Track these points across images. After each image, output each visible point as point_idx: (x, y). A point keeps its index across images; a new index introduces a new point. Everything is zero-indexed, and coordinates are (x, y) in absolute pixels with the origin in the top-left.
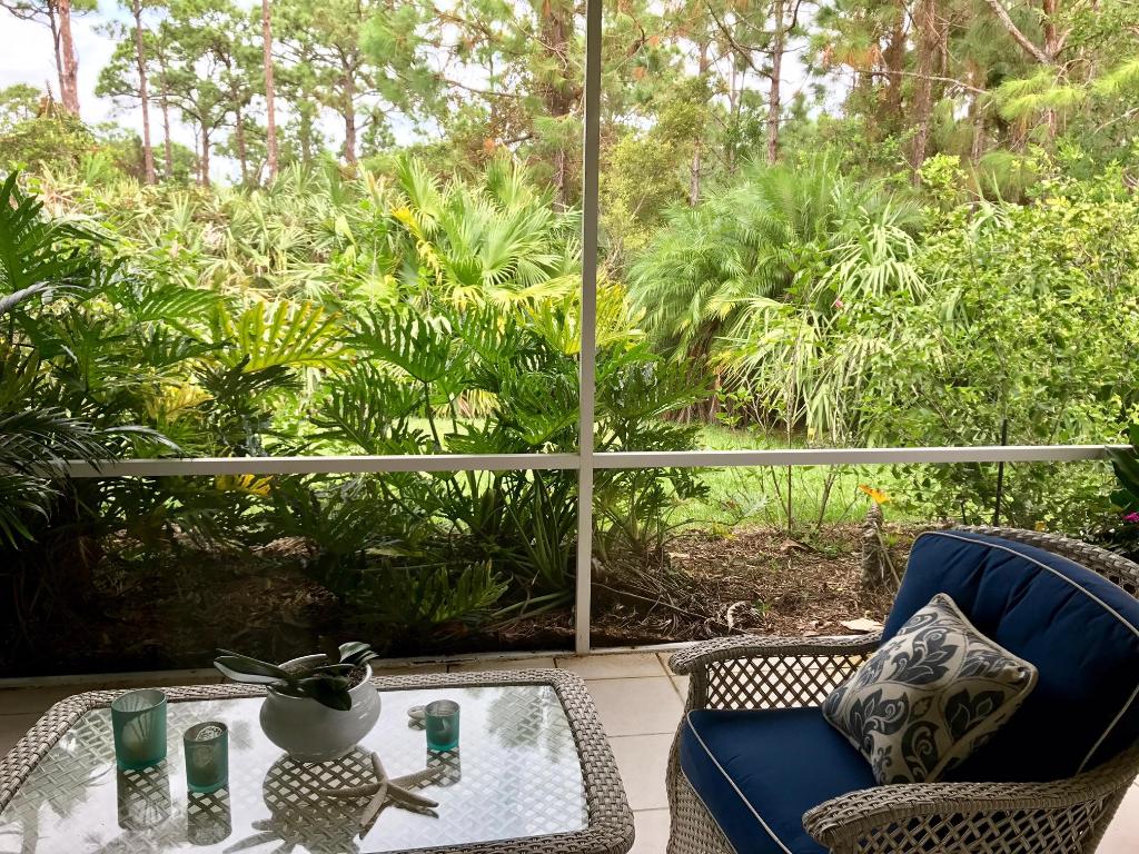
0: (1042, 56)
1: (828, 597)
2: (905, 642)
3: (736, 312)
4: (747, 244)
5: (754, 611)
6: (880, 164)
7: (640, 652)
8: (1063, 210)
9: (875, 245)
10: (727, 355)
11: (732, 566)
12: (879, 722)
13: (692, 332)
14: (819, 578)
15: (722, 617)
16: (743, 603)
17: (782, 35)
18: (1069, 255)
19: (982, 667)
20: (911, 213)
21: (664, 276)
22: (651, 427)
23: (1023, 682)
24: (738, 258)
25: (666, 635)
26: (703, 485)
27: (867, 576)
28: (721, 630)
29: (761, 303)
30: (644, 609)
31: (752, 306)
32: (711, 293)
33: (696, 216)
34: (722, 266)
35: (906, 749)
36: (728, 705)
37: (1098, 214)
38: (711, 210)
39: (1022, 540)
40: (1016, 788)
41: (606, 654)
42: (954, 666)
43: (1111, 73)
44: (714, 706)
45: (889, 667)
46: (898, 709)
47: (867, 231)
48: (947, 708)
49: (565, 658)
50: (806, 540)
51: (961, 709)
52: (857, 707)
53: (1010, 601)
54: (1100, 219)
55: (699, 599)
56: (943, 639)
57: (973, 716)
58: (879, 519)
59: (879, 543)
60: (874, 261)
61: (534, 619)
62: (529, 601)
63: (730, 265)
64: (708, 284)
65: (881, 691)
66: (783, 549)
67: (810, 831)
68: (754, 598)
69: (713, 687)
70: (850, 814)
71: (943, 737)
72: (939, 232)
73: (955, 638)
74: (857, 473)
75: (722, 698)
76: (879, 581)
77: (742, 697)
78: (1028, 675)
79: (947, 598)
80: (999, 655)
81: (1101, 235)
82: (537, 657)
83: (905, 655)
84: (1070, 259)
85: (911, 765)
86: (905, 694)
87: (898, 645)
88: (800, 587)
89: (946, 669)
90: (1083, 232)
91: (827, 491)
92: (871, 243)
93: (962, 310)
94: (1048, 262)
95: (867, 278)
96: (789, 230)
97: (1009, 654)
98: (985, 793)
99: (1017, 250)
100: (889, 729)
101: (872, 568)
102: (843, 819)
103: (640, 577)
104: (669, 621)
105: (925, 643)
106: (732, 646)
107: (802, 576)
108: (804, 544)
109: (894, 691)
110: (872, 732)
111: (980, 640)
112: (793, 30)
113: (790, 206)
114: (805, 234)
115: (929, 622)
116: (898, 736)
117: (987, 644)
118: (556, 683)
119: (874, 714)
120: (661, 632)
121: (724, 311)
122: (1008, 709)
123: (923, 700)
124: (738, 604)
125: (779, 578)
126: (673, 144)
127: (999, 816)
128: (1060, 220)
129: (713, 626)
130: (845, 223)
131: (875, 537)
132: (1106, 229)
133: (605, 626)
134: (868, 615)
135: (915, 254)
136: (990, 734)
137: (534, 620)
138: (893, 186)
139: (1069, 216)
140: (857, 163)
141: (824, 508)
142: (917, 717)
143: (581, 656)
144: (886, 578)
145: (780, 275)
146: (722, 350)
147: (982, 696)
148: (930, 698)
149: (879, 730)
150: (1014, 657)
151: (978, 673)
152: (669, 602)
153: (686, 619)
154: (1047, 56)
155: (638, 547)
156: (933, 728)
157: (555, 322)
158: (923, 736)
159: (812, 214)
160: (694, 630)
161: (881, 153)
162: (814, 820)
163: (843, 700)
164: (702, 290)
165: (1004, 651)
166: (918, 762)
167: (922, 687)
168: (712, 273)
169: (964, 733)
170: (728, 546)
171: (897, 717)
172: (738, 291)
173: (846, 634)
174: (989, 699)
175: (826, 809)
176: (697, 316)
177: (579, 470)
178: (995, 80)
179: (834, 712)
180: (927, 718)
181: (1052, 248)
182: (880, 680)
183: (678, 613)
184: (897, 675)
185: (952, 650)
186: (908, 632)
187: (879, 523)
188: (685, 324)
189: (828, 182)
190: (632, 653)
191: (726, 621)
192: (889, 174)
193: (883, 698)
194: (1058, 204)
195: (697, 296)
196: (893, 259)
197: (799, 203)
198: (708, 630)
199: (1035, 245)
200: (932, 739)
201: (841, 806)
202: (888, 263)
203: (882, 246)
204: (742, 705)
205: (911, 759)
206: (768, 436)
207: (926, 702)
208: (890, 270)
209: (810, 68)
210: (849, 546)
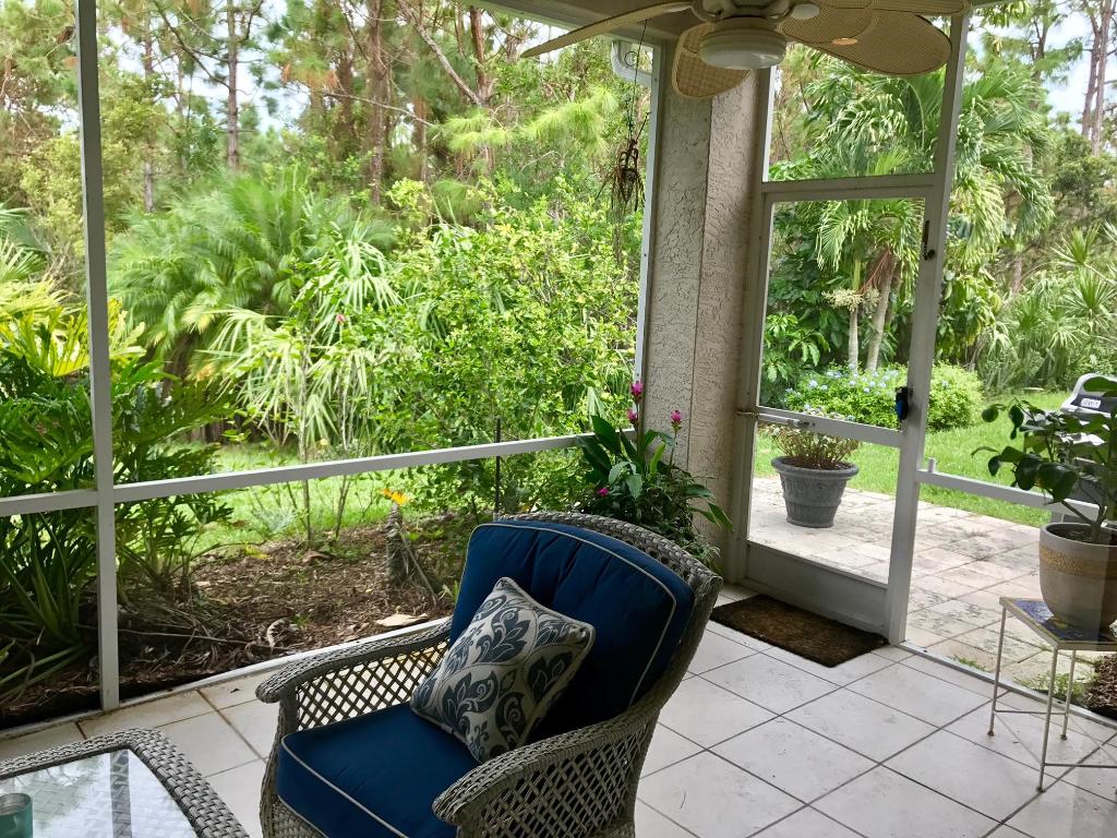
0: (477, 100)
1: (359, 600)
2: (482, 626)
3: (216, 324)
4: (222, 254)
5: (293, 627)
6: (343, 182)
7: (179, 693)
8: (509, 236)
9: (350, 259)
10: (209, 368)
11: (257, 586)
12: (473, 703)
13: (167, 345)
14: (346, 583)
15: (263, 639)
16: (281, 621)
17: (235, 45)
18: (517, 274)
19: (553, 635)
20: (378, 231)
21: (129, 286)
22: (161, 451)
23: (585, 640)
24: (213, 269)
25: (205, 669)
26: (226, 507)
27: (392, 573)
28: (264, 653)
29: (241, 315)
30: (177, 646)
31: (232, 319)
32: (186, 304)
33: (163, 224)
34: (196, 276)
35: (500, 721)
36: (318, 722)
37: (536, 241)
38: (179, 218)
39: (557, 521)
40: (591, 730)
41: (140, 703)
42: (530, 638)
43: (534, 120)
44: (305, 726)
45: (474, 652)
46: (488, 687)
47: (341, 246)
48: (529, 677)
49: (89, 718)
50: (326, 548)
51: (539, 674)
52: (450, 694)
53: (561, 573)
54: (536, 244)
55: (235, 625)
56: (516, 617)
57: (550, 679)
58: (399, 519)
59: (401, 541)
60: (351, 276)
61: (42, 683)
62: (35, 664)
63: (203, 276)
64: (182, 295)
65: (470, 674)
66: (305, 560)
67: (443, 816)
68: (290, 614)
69: (303, 707)
70: (475, 790)
71: (527, 703)
72: (409, 251)
73: (525, 614)
74: (372, 479)
75: (312, 717)
76: (404, 577)
77: (332, 711)
78: (588, 633)
79: (509, 580)
80: (563, 623)
81: (538, 258)
82: (55, 726)
83: (487, 637)
84: (517, 278)
85: (505, 734)
86: (492, 673)
87: (478, 630)
88: (330, 596)
89: (524, 643)
90: (527, 256)
91: (343, 498)
92: (347, 258)
93: (434, 321)
94: (502, 280)
95: (346, 292)
96: (264, 243)
97: (569, 619)
98: (572, 740)
99: (476, 269)
100: (482, 708)
101: (397, 565)
102: (470, 797)
103: (168, 613)
104: (207, 654)
105: (502, 623)
106: (320, 663)
107: (330, 584)
108: (325, 553)
109: (481, 672)
110: (466, 714)
111: (544, 613)
112: (246, 42)
113: (262, 217)
114: (281, 246)
115: (501, 605)
116: (491, 711)
117: (550, 614)
118: (133, 744)
119: (466, 697)
120: (200, 666)
121: (203, 324)
122: (575, 666)
123: (509, 674)
124: (276, 623)
125: (307, 590)
126: (125, 145)
127: (580, 757)
128: (507, 244)
129: (255, 649)
130: (319, 237)
131: (398, 536)
132: (542, 254)
133: (134, 674)
134: (400, 610)
135: (387, 270)
136: (562, 691)
137: (43, 685)
138: (357, 205)
139: (513, 242)
140: (322, 179)
141: (340, 516)
142: (506, 690)
143: (111, 712)
144: (410, 573)
145: (257, 287)
146: (201, 364)
147: (556, 659)
148: (515, 671)
149: (473, 710)
150: (575, 621)
151: (550, 641)
152: (204, 634)
153: (225, 649)
154: (481, 100)
155: (161, 582)
156: (519, 696)
157: (38, 341)
158: (512, 705)
159: (286, 226)
160: (236, 657)
161: (344, 171)
162: (444, 805)
163: (434, 690)
164: (176, 302)
165: (564, 617)
166: (512, 730)
167: (507, 662)
168: (185, 283)
169: (544, 694)
170: (248, 566)
171: (489, 695)
172: (216, 303)
173: (383, 632)
174: (561, 661)
175: (453, 792)
176: (172, 328)
177: (97, 507)
178: (439, 116)
179: (425, 705)
180: (514, 689)
181: (502, 268)
182: (468, 664)
183: (215, 643)
184: (482, 657)
185: (526, 624)
186: (484, 616)
187: (400, 522)
188: (158, 338)
189: (299, 196)
190: (169, 696)
191: (267, 643)
192: (352, 192)
193: (473, 681)
194: (505, 230)
195: (171, 307)
196: (368, 274)
197: (272, 216)
198: (250, 655)
199: (489, 264)
200: (519, 707)
201: (465, 786)
202: (364, 277)
203: (358, 262)
204: (332, 718)
205: (505, 728)
206: (281, 451)
207: (511, 676)
208: (368, 284)
209: (260, 81)
210: (367, 548)
